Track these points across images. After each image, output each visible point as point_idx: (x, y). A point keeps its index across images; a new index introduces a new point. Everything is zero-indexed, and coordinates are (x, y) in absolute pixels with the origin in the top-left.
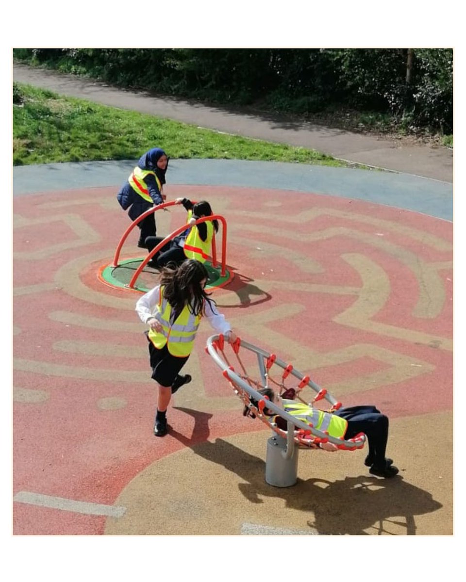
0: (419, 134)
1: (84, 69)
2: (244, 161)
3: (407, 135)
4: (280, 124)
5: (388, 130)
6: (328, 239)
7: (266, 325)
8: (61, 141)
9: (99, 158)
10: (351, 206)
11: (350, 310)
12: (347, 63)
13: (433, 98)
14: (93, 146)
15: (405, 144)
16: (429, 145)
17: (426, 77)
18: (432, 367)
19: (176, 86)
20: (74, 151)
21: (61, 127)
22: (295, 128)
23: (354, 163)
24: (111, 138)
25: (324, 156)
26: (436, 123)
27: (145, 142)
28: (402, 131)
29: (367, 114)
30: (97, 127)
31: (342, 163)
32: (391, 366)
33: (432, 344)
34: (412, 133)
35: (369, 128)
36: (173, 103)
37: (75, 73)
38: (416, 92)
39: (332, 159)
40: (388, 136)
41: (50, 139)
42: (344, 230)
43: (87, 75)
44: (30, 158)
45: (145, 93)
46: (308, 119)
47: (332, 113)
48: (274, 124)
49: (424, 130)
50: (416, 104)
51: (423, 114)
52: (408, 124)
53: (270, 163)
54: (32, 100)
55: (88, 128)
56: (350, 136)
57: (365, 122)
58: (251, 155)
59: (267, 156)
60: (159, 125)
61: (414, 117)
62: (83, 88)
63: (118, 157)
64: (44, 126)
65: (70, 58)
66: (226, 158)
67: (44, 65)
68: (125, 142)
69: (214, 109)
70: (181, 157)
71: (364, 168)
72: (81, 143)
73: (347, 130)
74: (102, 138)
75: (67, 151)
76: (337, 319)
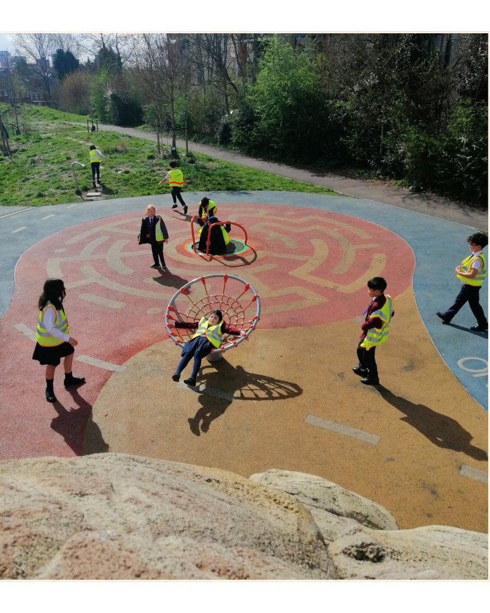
0: (384, 180)
1: (238, 148)
2: (288, 192)
3: (378, 179)
4: (317, 174)
5: (370, 178)
6: (309, 231)
7: (253, 274)
8: (205, 181)
9: (219, 190)
10: (329, 215)
11: (300, 268)
12: (353, 146)
13: (391, 162)
14: (219, 184)
15: (374, 185)
16: (386, 185)
17: (388, 152)
18: (326, 300)
19: (275, 156)
20: (209, 186)
21: (208, 175)
22: (323, 176)
23: (342, 193)
24: (229, 180)
25: (329, 190)
26: (393, 175)
27: (245, 182)
28: (376, 178)
29: (361, 170)
30: (225, 175)
31: (336, 193)
32: (305, 299)
33: (333, 288)
34: (380, 179)
35: (361, 177)
36: (272, 164)
37: (234, 150)
38: (383, 159)
39: (333, 191)
40: (368, 180)
41: (201, 180)
42: (319, 227)
43: (239, 151)
44: (187, 189)
45: (261, 159)
46: (332, 172)
47: (345, 169)
48: (314, 174)
49: (386, 178)
50: (384, 165)
51: (387, 170)
52: (379, 174)
53: (300, 193)
54: (200, 162)
55: (220, 176)
56: (349, 180)
57: (359, 174)
58: (293, 189)
59: (300, 189)
60: (256, 174)
61: (382, 171)
62: (234, 156)
63: (228, 189)
64: (200, 174)
65: (233, 143)
66: (280, 190)
67: (222, 146)
68: (235, 182)
69: (289, 167)
70: (258, 190)
71: (347, 196)
72: (214, 182)
73: (349, 177)
74: (225, 180)
75: (206, 186)
76: (291, 273)
